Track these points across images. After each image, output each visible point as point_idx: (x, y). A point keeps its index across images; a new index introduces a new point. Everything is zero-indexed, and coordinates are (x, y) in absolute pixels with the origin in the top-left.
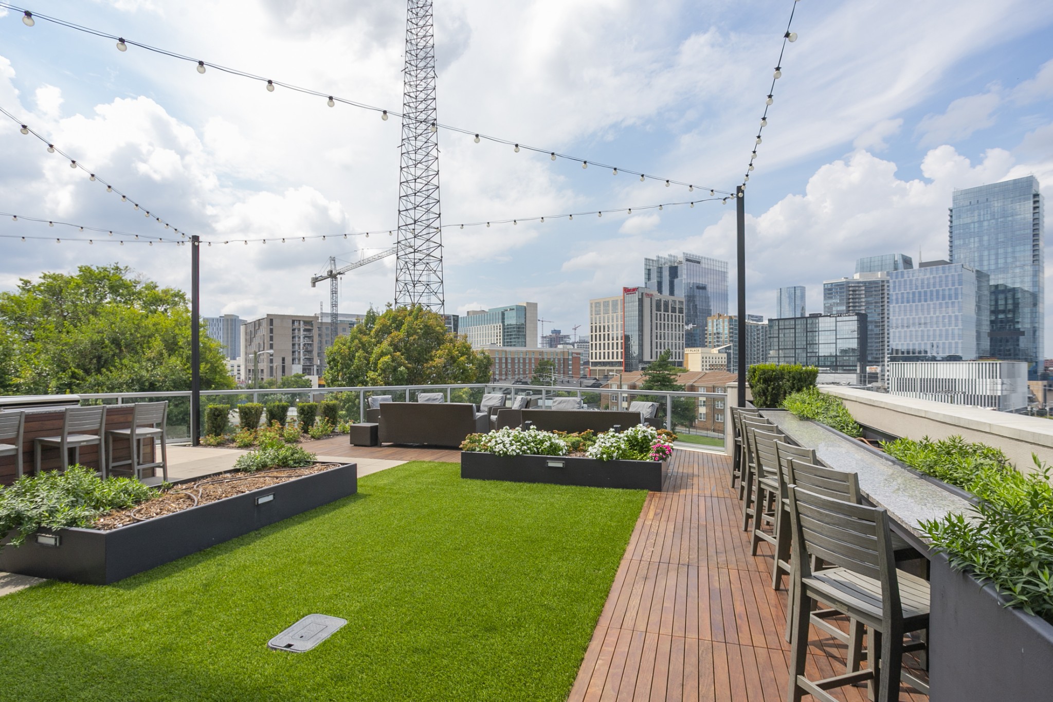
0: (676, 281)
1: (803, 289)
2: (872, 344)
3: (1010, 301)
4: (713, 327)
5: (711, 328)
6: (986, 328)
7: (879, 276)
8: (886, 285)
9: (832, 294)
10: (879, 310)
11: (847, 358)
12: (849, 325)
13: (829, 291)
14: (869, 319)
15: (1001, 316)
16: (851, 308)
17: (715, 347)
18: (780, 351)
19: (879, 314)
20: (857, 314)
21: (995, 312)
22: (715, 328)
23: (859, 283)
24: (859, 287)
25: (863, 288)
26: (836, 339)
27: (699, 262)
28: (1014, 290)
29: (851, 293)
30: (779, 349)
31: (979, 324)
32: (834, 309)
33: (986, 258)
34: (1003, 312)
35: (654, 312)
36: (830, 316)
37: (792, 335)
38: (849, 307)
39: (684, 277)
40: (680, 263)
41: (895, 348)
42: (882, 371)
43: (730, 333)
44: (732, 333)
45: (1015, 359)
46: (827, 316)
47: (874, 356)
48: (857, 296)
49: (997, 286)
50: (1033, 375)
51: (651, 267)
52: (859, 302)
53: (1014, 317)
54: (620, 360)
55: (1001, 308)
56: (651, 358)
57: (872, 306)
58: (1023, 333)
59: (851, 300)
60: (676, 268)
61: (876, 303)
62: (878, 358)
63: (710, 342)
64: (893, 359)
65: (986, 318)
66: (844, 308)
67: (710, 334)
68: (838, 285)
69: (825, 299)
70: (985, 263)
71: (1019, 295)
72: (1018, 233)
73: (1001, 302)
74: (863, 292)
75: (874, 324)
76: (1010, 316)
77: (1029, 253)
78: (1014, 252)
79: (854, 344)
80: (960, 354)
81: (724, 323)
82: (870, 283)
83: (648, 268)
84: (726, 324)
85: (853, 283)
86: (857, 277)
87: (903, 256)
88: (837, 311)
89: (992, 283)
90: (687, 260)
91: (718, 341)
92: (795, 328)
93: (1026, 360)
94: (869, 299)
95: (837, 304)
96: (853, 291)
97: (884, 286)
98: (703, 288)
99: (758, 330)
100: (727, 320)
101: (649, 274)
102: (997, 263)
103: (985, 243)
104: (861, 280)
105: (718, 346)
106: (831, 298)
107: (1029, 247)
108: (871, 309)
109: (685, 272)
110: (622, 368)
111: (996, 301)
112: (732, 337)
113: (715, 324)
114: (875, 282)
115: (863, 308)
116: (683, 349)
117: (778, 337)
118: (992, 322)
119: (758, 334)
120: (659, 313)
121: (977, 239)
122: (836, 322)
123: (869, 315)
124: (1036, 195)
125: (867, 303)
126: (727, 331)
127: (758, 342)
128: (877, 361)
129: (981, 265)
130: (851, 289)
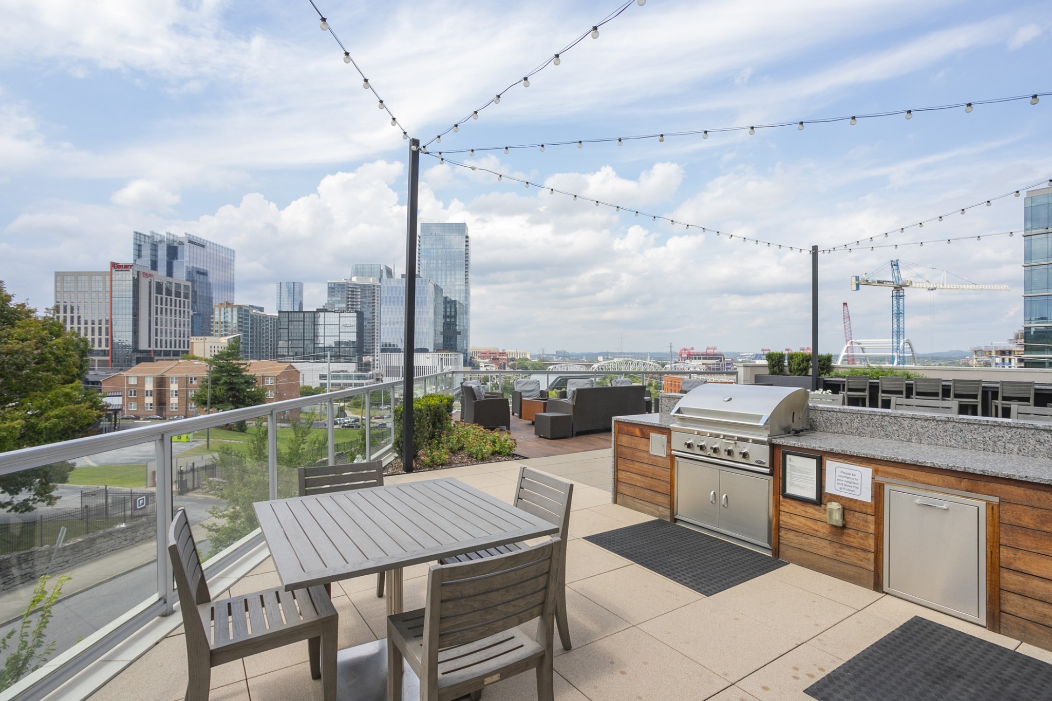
0: (175, 262)
1: (301, 285)
2: (367, 339)
3: (453, 310)
4: (220, 315)
5: (217, 316)
6: (440, 328)
7: (371, 281)
8: (376, 289)
9: (334, 292)
10: (371, 309)
11: (348, 349)
12: (351, 320)
13: (333, 289)
14: (365, 316)
15: (448, 320)
16: (350, 306)
17: (222, 336)
18: (290, 342)
19: (371, 313)
20: (356, 312)
21: (445, 317)
22: (222, 317)
23: (356, 285)
24: (356, 288)
25: (359, 290)
26: (340, 332)
27: (203, 246)
28: (455, 301)
29: (350, 293)
30: (288, 340)
31: (435, 326)
32: (336, 305)
33: (440, 276)
34: (449, 317)
35: (154, 295)
36: (334, 312)
37: (301, 327)
38: (348, 305)
39: (186, 259)
40: (181, 243)
41: (384, 341)
42: (374, 360)
43: (239, 322)
44: (242, 322)
45: (455, 351)
46: (332, 312)
47: (367, 347)
48: (355, 296)
49: (446, 298)
50: (466, 363)
51: (142, 243)
52: (356, 302)
53: (455, 321)
54: (103, 348)
55: (448, 314)
56: (150, 346)
57: (366, 306)
58: (459, 333)
59: (350, 299)
60: (176, 248)
61: (369, 303)
62: (369, 350)
63: (217, 331)
64: (383, 351)
65: (441, 321)
66: (344, 305)
67: (217, 323)
68: (340, 285)
69: (328, 297)
70: (439, 280)
71: (458, 306)
72: (457, 261)
73: (448, 310)
74: (359, 293)
75: (367, 321)
76: (453, 320)
77: (463, 277)
78: (455, 274)
79: (353, 337)
80: (427, 347)
81: (232, 311)
82: (365, 286)
83: (138, 242)
84: (235, 313)
85: (352, 284)
86: (354, 279)
87: (386, 266)
88: (339, 308)
89: (444, 295)
90: (190, 242)
91: (225, 331)
92: (304, 321)
93: (461, 352)
94: (364, 300)
95: (339, 301)
96: (352, 291)
97: (374, 289)
98: (204, 273)
99: (266, 321)
100: (235, 310)
101: (139, 251)
102: (446, 282)
103: (440, 265)
104: (358, 283)
105: (226, 335)
106: (334, 296)
107: (463, 273)
108: (365, 308)
109: (187, 254)
110: (108, 358)
111: (445, 308)
112: (241, 326)
113: (222, 312)
114: (368, 286)
115: (359, 307)
116: (188, 337)
117: (288, 329)
118: (444, 324)
119: (266, 325)
120: (159, 296)
121: (435, 262)
122: (340, 317)
123: (365, 313)
124: (467, 237)
125: (361, 302)
126: (235, 321)
127: (266, 332)
128: (371, 352)
129: (437, 281)
130: (350, 289)
